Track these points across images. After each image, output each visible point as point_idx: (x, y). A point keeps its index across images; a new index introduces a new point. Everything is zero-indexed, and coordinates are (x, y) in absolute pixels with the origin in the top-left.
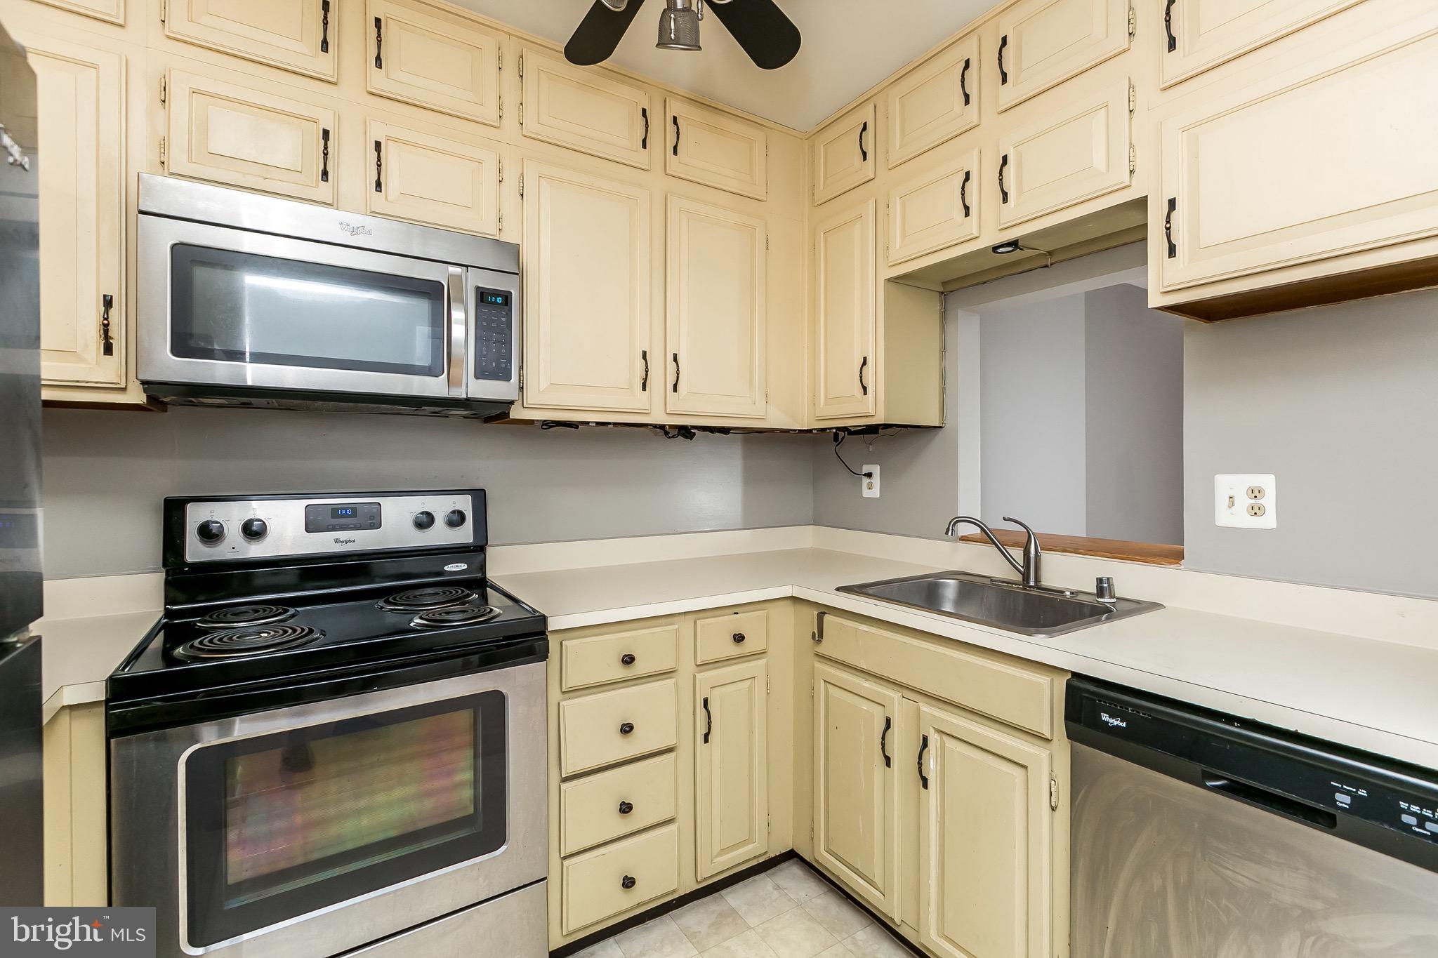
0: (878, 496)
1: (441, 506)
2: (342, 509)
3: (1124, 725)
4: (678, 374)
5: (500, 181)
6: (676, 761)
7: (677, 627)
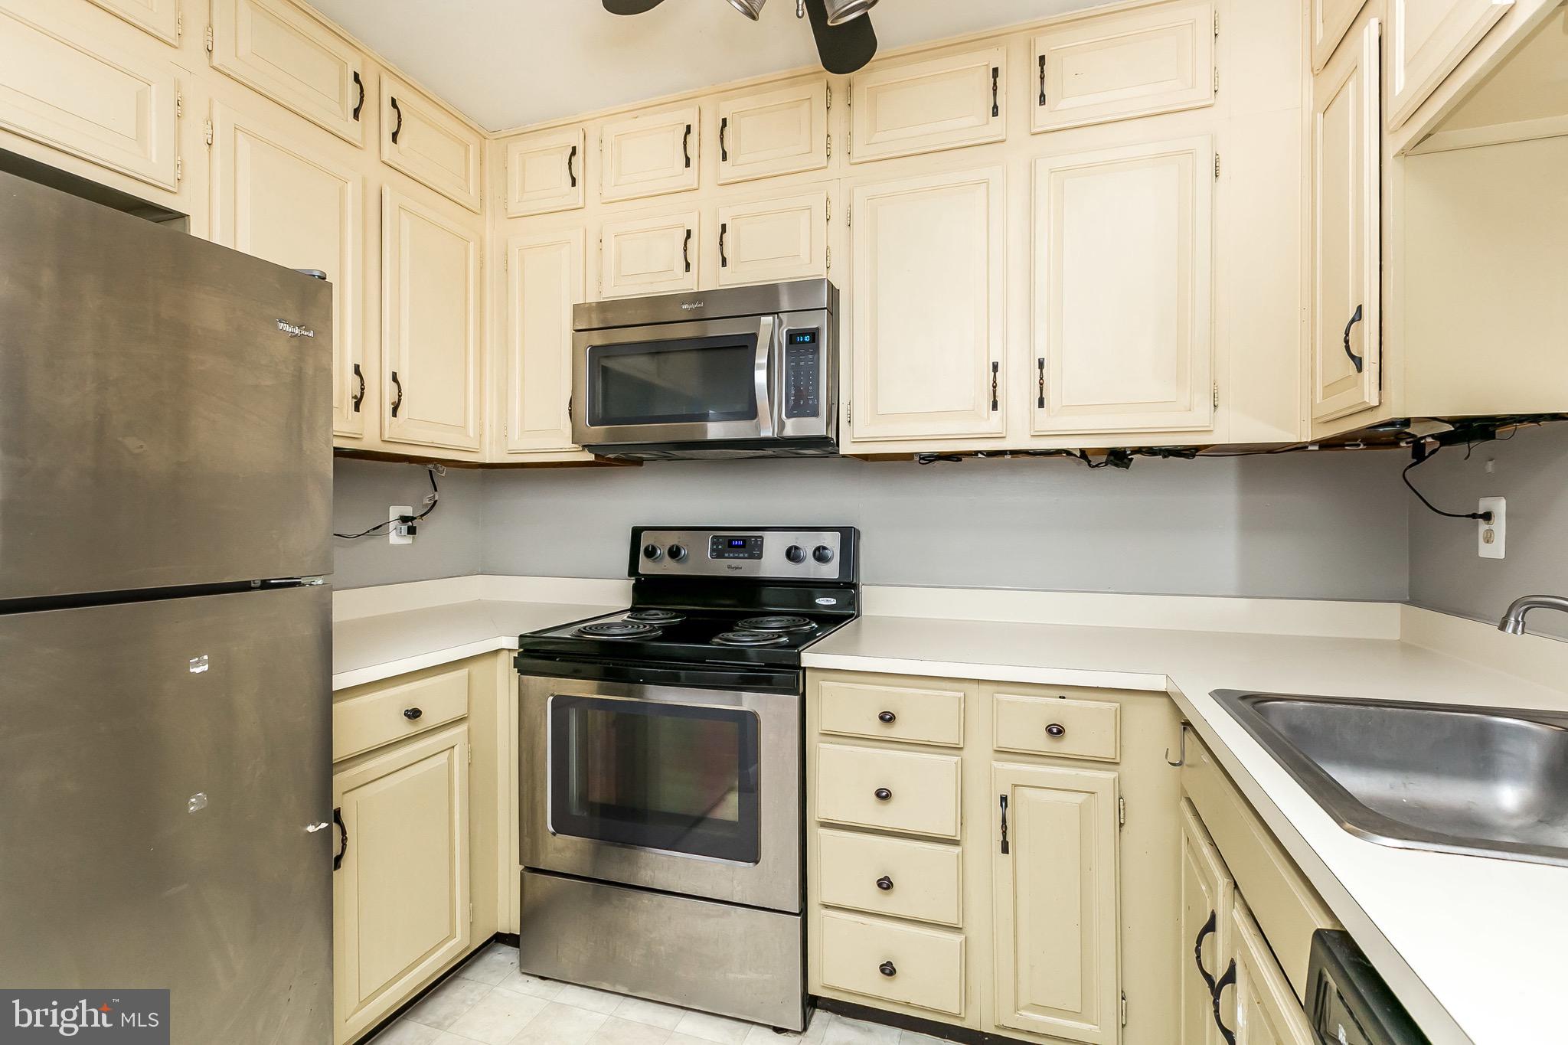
0: (1504, 556)
4: (1041, 384)
5: (828, 220)
6: (962, 858)
7: (962, 694)
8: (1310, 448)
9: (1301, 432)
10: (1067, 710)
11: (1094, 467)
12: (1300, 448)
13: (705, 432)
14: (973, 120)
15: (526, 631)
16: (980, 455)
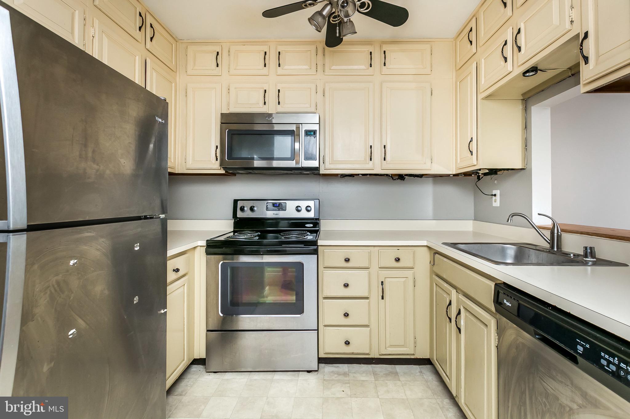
0: (499, 206)
1: (303, 204)
2: (275, 204)
3: (510, 305)
4: (385, 153)
5: (316, 93)
6: (369, 303)
7: (369, 251)
8: (451, 176)
9: (452, 171)
10: (400, 254)
11: (394, 180)
12: (448, 176)
13: (272, 164)
14: (363, 66)
15: (209, 239)
16: (360, 175)
